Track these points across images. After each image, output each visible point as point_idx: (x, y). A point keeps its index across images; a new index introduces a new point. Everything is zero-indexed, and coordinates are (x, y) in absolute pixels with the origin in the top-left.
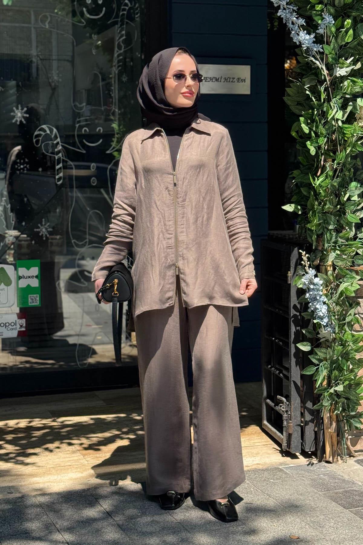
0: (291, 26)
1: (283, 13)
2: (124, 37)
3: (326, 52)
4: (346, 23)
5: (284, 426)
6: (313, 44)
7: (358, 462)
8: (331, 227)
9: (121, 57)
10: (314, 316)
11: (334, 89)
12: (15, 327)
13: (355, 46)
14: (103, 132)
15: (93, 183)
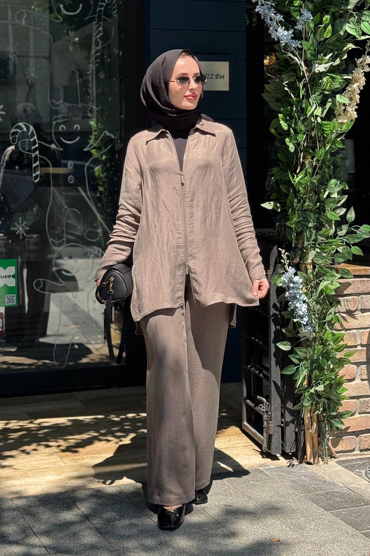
0: (269, 22)
1: (261, 9)
2: (101, 34)
3: (305, 48)
4: (324, 19)
5: (264, 426)
6: (291, 40)
7: (339, 463)
8: (310, 225)
9: (98, 54)
10: (294, 315)
11: (313, 85)
13: (334, 42)
14: (80, 129)
15: (71, 181)
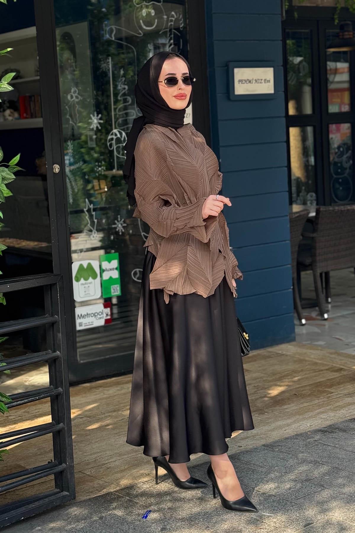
2: (173, 46)
12: (102, 316)
